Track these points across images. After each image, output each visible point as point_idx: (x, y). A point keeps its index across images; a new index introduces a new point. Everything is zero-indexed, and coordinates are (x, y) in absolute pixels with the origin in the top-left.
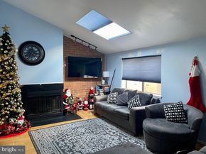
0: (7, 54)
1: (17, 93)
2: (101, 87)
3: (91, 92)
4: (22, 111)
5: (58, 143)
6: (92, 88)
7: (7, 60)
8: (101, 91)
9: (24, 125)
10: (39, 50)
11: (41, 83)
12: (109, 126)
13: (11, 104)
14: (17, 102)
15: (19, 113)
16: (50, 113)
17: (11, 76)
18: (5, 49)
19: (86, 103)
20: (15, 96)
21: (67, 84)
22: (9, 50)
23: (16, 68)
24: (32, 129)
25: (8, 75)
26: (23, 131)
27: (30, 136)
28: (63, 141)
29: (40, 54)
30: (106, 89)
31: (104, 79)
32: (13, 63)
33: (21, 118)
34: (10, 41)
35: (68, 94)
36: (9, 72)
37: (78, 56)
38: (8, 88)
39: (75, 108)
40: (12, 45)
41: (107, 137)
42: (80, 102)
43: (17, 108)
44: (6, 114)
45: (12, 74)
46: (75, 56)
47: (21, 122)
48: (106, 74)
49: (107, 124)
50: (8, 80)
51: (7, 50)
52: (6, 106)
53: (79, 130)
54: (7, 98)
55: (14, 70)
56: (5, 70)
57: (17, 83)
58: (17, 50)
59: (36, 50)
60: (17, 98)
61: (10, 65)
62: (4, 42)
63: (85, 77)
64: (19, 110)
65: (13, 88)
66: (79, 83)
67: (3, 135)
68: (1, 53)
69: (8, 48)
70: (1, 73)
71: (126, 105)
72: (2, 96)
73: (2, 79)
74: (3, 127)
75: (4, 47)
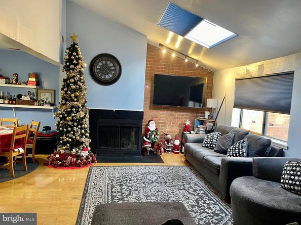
0: (73, 69)
1: (83, 118)
2: (202, 123)
3: (187, 129)
4: (86, 141)
6: (188, 123)
7: (73, 77)
8: (201, 128)
9: (87, 158)
10: (114, 66)
13: (74, 131)
14: (81, 129)
15: (82, 143)
17: (76, 97)
18: (71, 63)
20: (80, 122)
22: (76, 65)
23: (83, 87)
25: (73, 95)
26: (85, 164)
27: (90, 172)
28: (121, 185)
29: (115, 71)
30: (209, 125)
32: (79, 80)
33: (84, 149)
34: (78, 54)
35: (152, 127)
38: (72, 111)
40: (80, 58)
42: (168, 141)
44: (68, 142)
45: (78, 94)
46: (167, 74)
47: (85, 154)
50: (73, 101)
51: (73, 64)
52: (68, 132)
54: (70, 123)
55: (80, 89)
57: (83, 106)
59: (111, 65)
60: (81, 125)
61: (75, 83)
62: (70, 55)
64: (84, 139)
65: (78, 112)
66: (169, 112)
67: (62, 166)
68: (67, 68)
69: (75, 62)
70: (66, 92)
71: (224, 152)
72: (65, 119)
73: (66, 100)
74: (63, 156)
75: (70, 60)
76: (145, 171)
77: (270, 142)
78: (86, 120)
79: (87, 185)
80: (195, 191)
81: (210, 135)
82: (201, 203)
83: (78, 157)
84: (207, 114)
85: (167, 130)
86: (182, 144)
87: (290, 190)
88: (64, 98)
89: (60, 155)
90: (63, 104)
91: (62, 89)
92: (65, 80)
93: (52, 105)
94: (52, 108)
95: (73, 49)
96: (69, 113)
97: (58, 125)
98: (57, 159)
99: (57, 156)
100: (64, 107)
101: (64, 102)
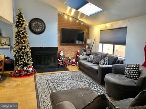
0: (21, 27)
1: (28, 52)
2: (85, 51)
3: (78, 54)
4: (31, 63)
5: (49, 84)
6: (78, 51)
7: (21, 31)
8: (85, 53)
9: (32, 71)
10: (42, 24)
11: (43, 46)
13: (24, 59)
14: (28, 57)
15: (29, 64)
17: (24, 41)
19: (74, 61)
20: (27, 54)
22: (22, 24)
23: (27, 36)
24: (37, 74)
25: (22, 40)
26: (32, 75)
27: (35, 78)
28: (53, 83)
29: (42, 27)
30: (88, 52)
31: (87, 44)
32: (25, 32)
33: (30, 67)
34: (22, 18)
35: (62, 54)
37: (69, 28)
38: (22, 49)
40: (24, 21)
42: (70, 60)
43: (28, 61)
44: (21, 64)
45: (24, 39)
46: (67, 28)
47: (31, 70)
48: (88, 41)
49: (84, 75)
50: (22, 43)
51: (20, 24)
52: (21, 59)
54: (22, 55)
55: (25, 37)
56: (21, 37)
57: (27, 45)
58: (27, 24)
59: (40, 24)
60: (28, 55)
61: (23, 34)
62: (19, 19)
64: (29, 62)
65: (25, 49)
66: (69, 46)
67: (20, 76)
68: (17, 26)
69: (22, 23)
70: (18, 39)
71: (98, 64)
72: (19, 53)
73: (19, 43)
74: (20, 72)
75: (19, 22)
76: (62, 75)
77: (117, 58)
78: (30, 53)
79: (36, 85)
80: (87, 82)
81: (90, 56)
82: (91, 87)
83: (27, 71)
84: (87, 46)
85: (69, 55)
86: (76, 61)
87: (129, 77)
88: (17, 42)
89: (18, 71)
90: (17, 45)
91: (16, 37)
92: (16, 33)
93: (9, 45)
94: (9, 47)
95: (20, 16)
96: (21, 50)
97: (15, 56)
98: (17, 73)
99: (17, 72)
100: (18, 47)
101: (17, 44)
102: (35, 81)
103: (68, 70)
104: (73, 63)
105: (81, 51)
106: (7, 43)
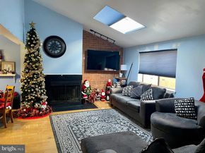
0: (33, 47)
1: (41, 82)
2: (118, 80)
3: (109, 84)
4: (45, 97)
5: (72, 128)
6: (110, 81)
7: (33, 53)
8: (118, 84)
9: (46, 110)
10: (61, 44)
11: (62, 74)
12: (122, 117)
13: (36, 91)
14: (41, 89)
15: (42, 99)
16: (70, 101)
17: (36, 67)
18: (32, 43)
19: (103, 94)
20: (40, 84)
21: (85, 76)
22: (35, 44)
23: (41, 60)
24: (53, 113)
25: (34, 66)
26: (45, 114)
27: (51, 119)
28: (77, 126)
29: (62, 47)
30: (123, 82)
31: (122, 72)
32: (38, 55)
33: (44, 104)
34: (36, 36)
35: (87, 85)
36: (34, 63)
37: (97, 49)
38: (33, 77)
39: (92, 98)
40: (37, 40)
41: (117, 126)
42: (98, 93)
43: (41, 95)
44: (32, 99)
45: (37, 64)
46: (95, 50)
47: (44, 107)
48: (123, 67)
49: (120, 115)
50: (34, 70)
52: (32, 92)
53: (92, 118)
54: (33, 86)
55: (39, 61)
56: (32, 62)
57: (41, 73)
58: (42, 44)
59: (58, 44)
60: (41, 86)
61: (35, 57)
62: (31, 37)
63: (106, 69)
64: (43, 97)
65: (38, 77)
67: (29, 117)
68: (28, 46)
69: (34, 42)
70: (29, 64)
71: (139, 98)
72: (29, 83)
73: (29, 70)
74: (29, 110)
75: (31, 41)
77: (165, 90)
78: (43, 83)
80: (124, 123)
83: (40, 109)
86: (106, 95)
88: (27, 68)
90: (27, 73)
91: (25, 62)
92: (26, 55)
94: (14, 75)
95: (32, 33)
96: (32, 79)
97: (23, 88)
98: (25, 112)
99: (25, 110)
100: (28, 75)
101: (27, 71)
102: (52, 123)
103: (95, 107)
104: (102, 97)
105: (112, 81)
106: (11, 69)
